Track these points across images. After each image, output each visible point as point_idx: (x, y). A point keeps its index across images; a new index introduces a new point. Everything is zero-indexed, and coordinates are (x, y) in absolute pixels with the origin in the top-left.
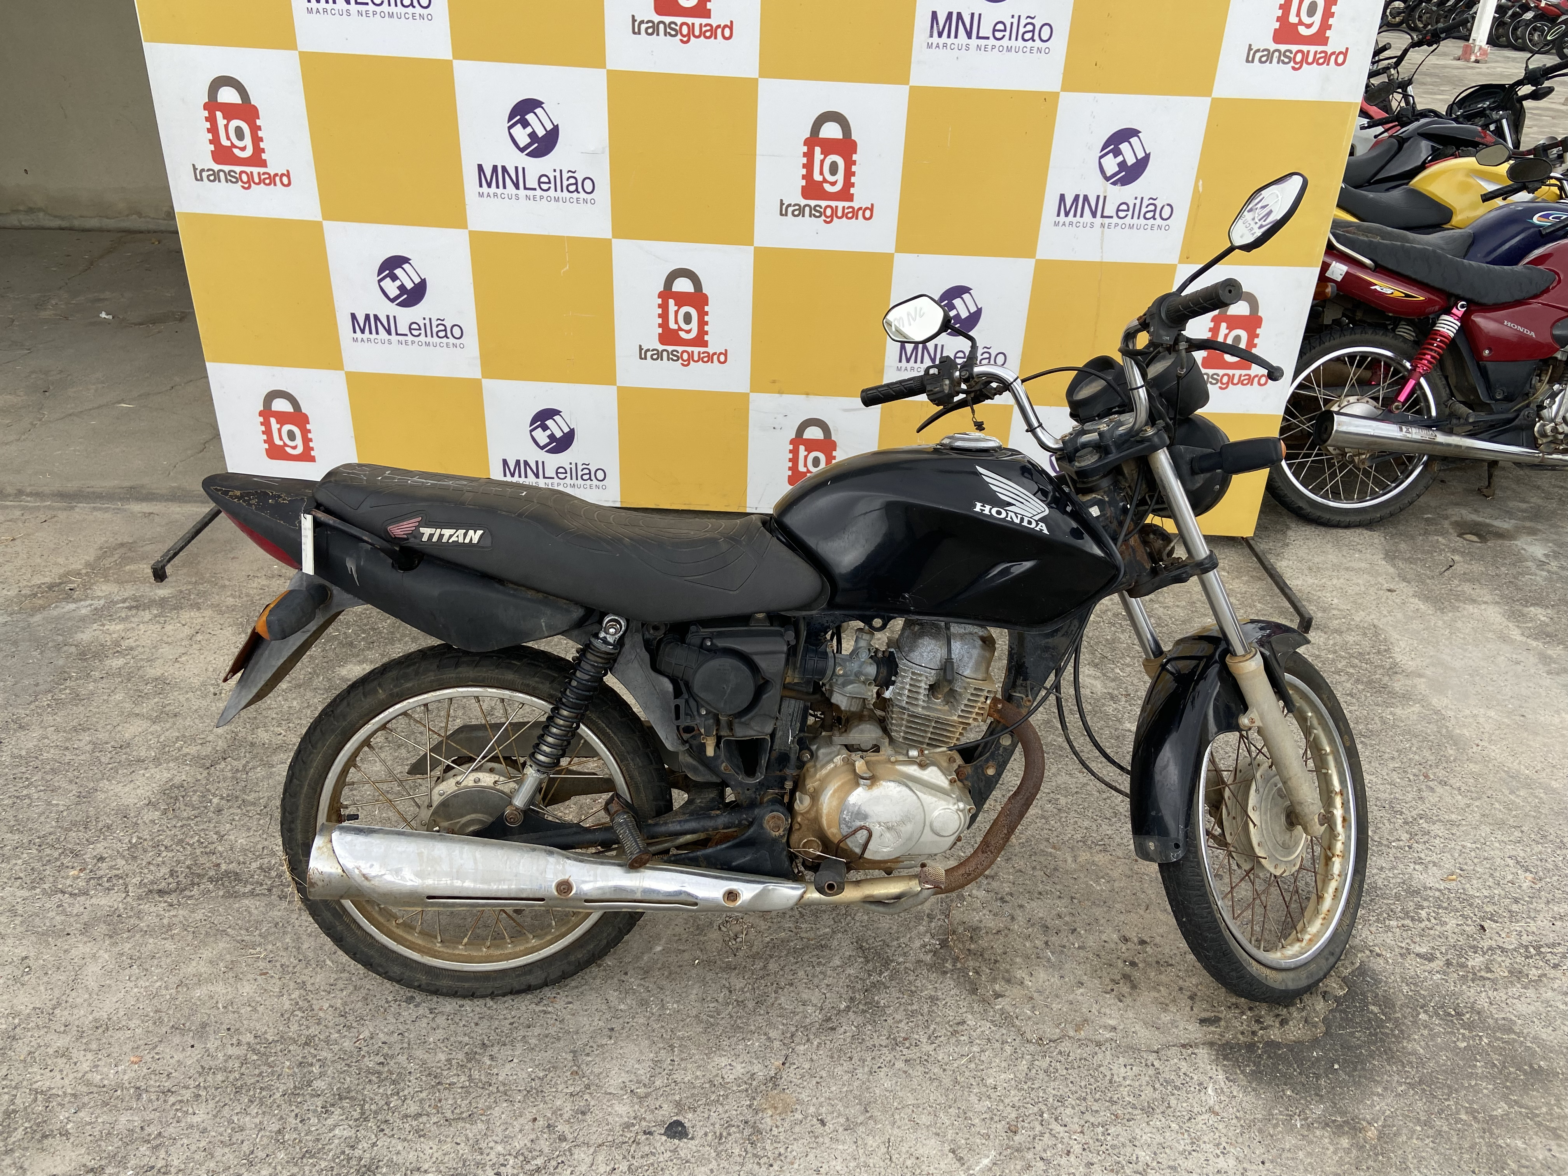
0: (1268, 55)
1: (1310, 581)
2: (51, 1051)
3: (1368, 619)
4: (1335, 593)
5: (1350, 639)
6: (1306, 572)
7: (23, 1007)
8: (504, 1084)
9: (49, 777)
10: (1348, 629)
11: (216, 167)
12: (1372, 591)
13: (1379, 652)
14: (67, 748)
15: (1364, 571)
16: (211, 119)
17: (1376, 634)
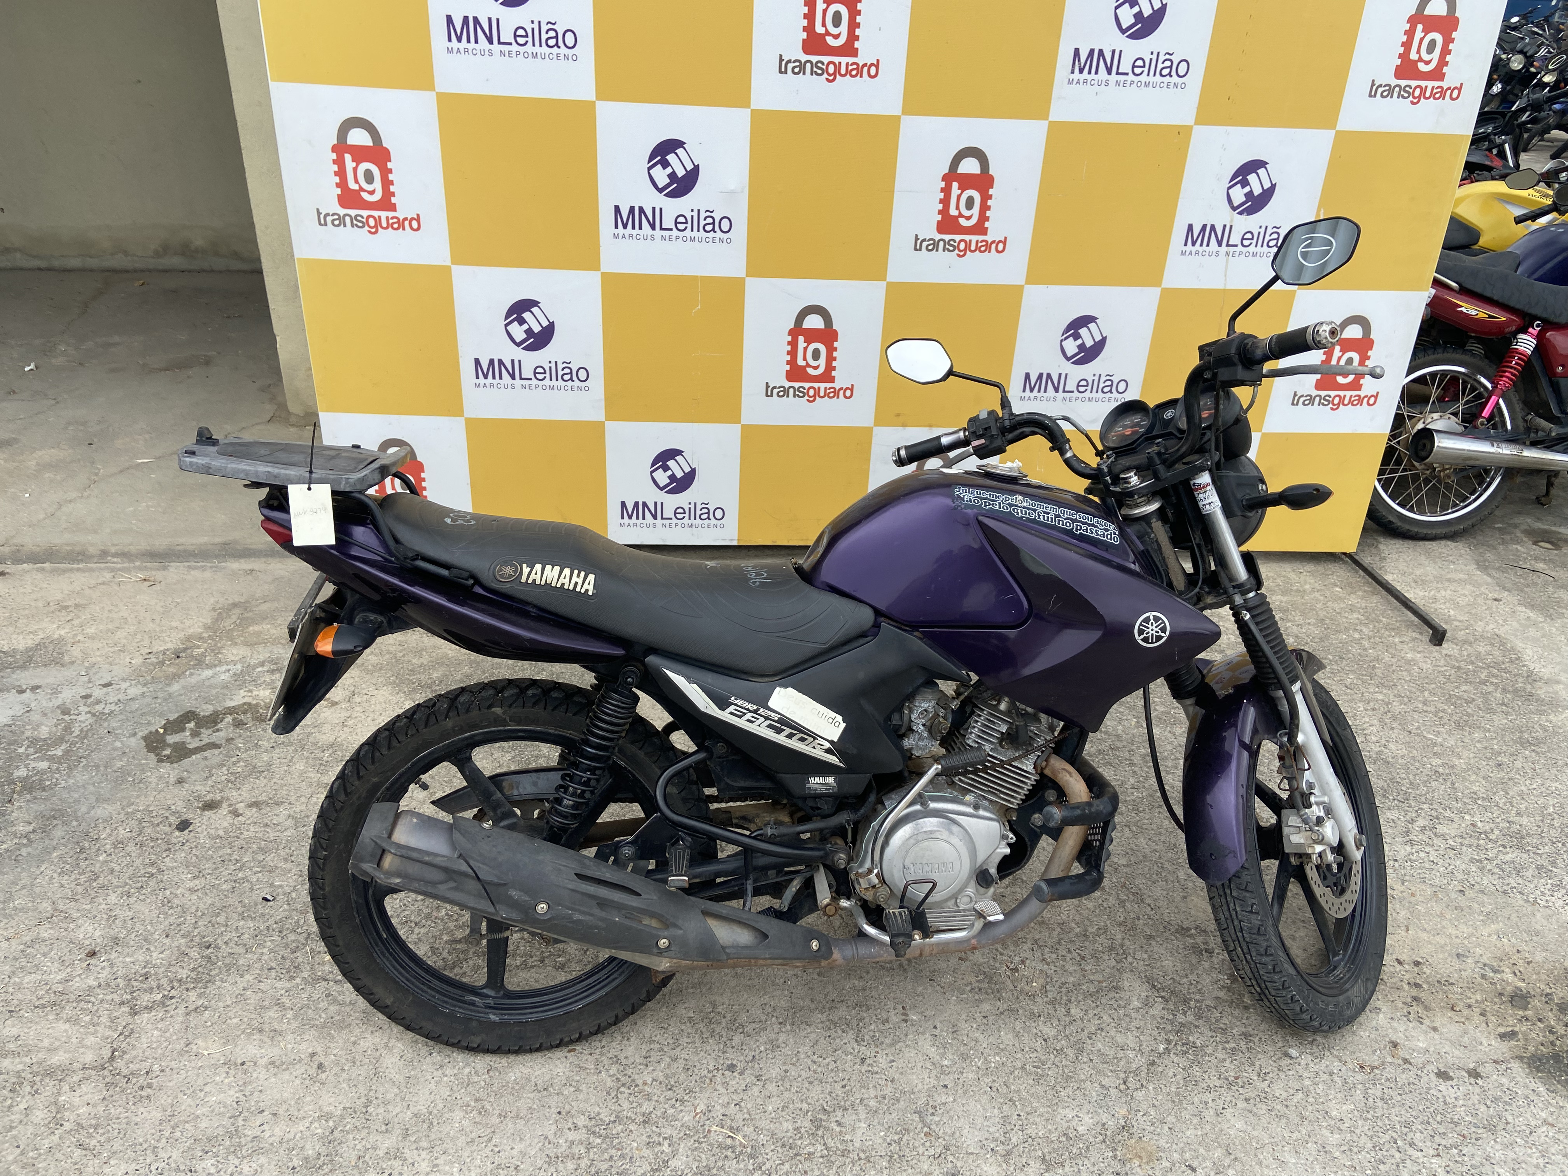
0: (1389, 90)
1: (1421, 594)
2: (381, 1153)
3: (1489, 628)
4: (1448, 605)
5: (1482, 649)
6: (1413, 585)
7: (332, 1108)
8: (864, 1152)
9: (260, 857)
10: (1476, 640)
11: (342, 211)
12: (1480, 600)
13: (1511, 661)
14: (266, 825)
15: (1465, 581)
16: (340, 162)
17: (1503, 644)
